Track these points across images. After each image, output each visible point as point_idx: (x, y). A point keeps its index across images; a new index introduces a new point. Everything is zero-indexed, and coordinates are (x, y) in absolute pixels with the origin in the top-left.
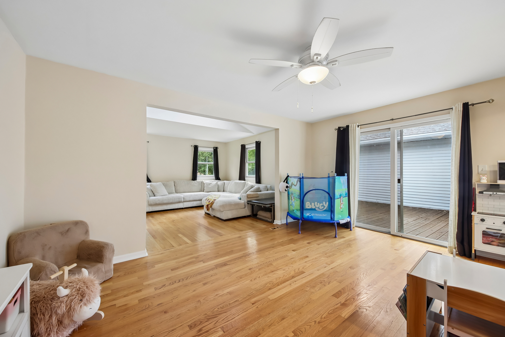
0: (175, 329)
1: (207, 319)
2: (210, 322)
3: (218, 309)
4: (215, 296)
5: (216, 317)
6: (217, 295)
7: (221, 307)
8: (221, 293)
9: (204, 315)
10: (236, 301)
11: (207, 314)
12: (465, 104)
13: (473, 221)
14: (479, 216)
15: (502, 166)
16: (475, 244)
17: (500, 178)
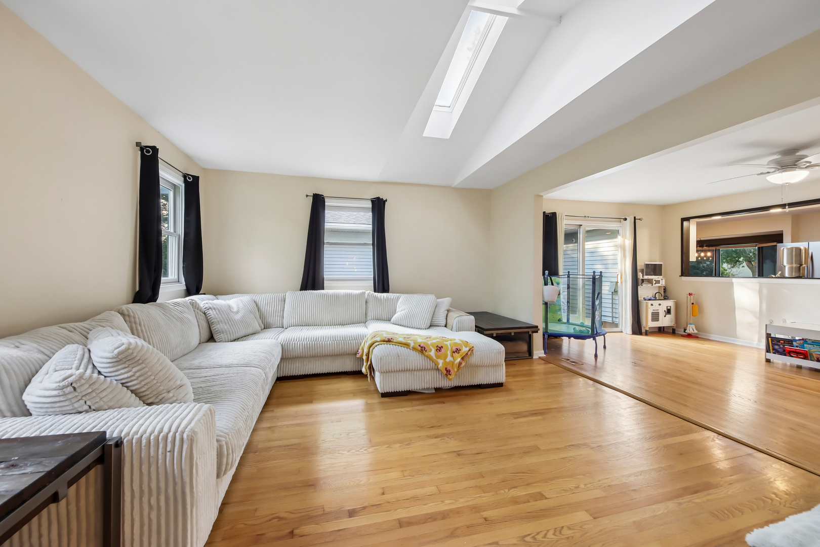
12: (635, 217)
13: (647, 306)
14: (650, 302)
15: (647, 265)
16: (648, 323)
17: (647, 275)
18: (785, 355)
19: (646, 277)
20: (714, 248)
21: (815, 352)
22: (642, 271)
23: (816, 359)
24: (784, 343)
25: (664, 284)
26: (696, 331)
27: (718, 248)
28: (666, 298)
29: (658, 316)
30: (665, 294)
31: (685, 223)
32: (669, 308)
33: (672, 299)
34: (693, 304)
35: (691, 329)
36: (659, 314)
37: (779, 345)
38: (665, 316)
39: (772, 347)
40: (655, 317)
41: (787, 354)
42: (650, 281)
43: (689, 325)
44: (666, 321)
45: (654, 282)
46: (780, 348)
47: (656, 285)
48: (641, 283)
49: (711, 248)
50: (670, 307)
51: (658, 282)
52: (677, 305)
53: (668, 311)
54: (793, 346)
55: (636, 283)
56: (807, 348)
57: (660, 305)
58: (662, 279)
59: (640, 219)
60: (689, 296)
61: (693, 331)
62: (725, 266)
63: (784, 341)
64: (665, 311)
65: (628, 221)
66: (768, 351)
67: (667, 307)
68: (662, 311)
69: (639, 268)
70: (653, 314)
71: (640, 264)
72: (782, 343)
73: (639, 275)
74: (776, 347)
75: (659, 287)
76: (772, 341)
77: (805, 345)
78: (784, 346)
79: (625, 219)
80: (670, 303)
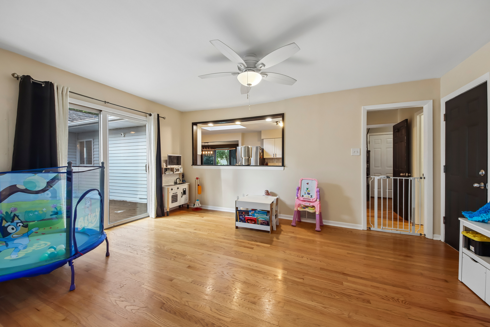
0: (384, 309)
1: (350, 297)
2: (349, 294)
3: (334, 296)
4: (328, 308)
5: (341, 292)
6: (325, 308)
7: (331, 295)
8: (319, 306)
9: (351, 301)
10: (313, 290)
11: (348, 300)
12: (158, 115)
13: (168, 191)
14: (170, 188)
15: (170, 157)
16: (169, 205)
17: (170, 164)
18: (245, 222)
19: (169, 167)
20: (214, 150)
21: (260, 218)
22: (166, 161)
23: (260, 223)
24: (245, 214)
25: (182, 171)
26: (200, 205)
27: (215, 150)
28: (184, 182)
29: (177, 198)
30: (183, 179)
31: (195, 127)
32: (184, 190)
33: (187, 182)
34: (198, 185)
35: (197, 205)
36: (177, 196)
37: (242, 216)
38: (182, 197)
39: (239, 217)
40: (175, 198)
41: (246, 221)
42: (172, 170)
43: (196, 201)
44: (182, 200)
45: (175, 171)
46: (243, 217)
47: (177, 172)
48: (165, 172)
49: (212, 150)
50: (186, 189)
51: (178, 170)
52: (190, 187)
53: (184, 192)
54: (249, 216)
55: (160, 172)
56: (256, 216)
57: (178, 188)
58: (181, 168)
59: (163, 118)
60: (196, 180)
61: (199, 205)
62: (219, 159)
63: (245, 212)
64: (182, 193)
65: (152, 117)
66: (237, 221)
67: (183, 189)
68: (179, 193)
69: (162, 159)
70: (173, 197)
71: (164, 156)
72: (244, 214)
73: (163, 165)
74: (241, 217)
75: (179, 174)
76: (239, 213)
77: (255, 214)
78: (245, 216)
79: (150, 115)
80: (185, 186)
